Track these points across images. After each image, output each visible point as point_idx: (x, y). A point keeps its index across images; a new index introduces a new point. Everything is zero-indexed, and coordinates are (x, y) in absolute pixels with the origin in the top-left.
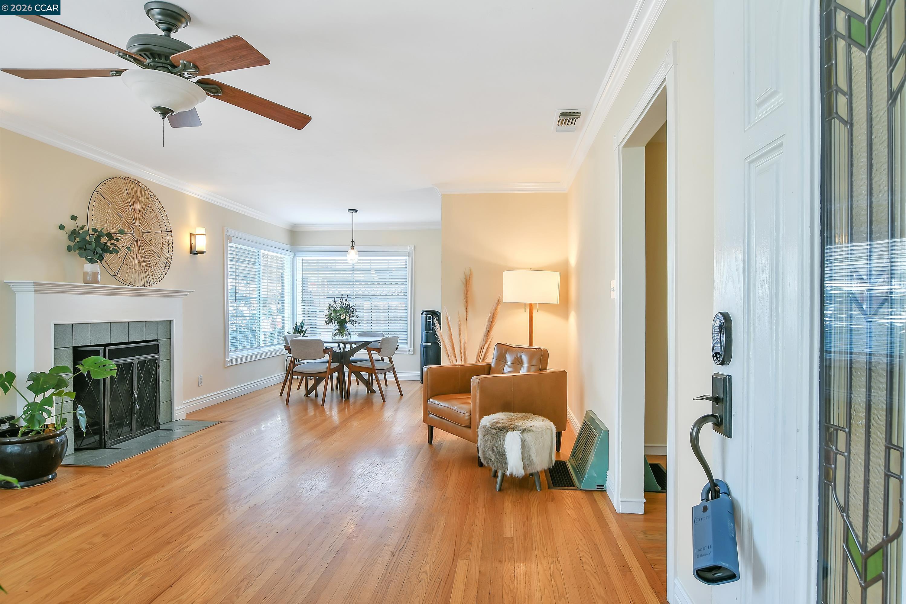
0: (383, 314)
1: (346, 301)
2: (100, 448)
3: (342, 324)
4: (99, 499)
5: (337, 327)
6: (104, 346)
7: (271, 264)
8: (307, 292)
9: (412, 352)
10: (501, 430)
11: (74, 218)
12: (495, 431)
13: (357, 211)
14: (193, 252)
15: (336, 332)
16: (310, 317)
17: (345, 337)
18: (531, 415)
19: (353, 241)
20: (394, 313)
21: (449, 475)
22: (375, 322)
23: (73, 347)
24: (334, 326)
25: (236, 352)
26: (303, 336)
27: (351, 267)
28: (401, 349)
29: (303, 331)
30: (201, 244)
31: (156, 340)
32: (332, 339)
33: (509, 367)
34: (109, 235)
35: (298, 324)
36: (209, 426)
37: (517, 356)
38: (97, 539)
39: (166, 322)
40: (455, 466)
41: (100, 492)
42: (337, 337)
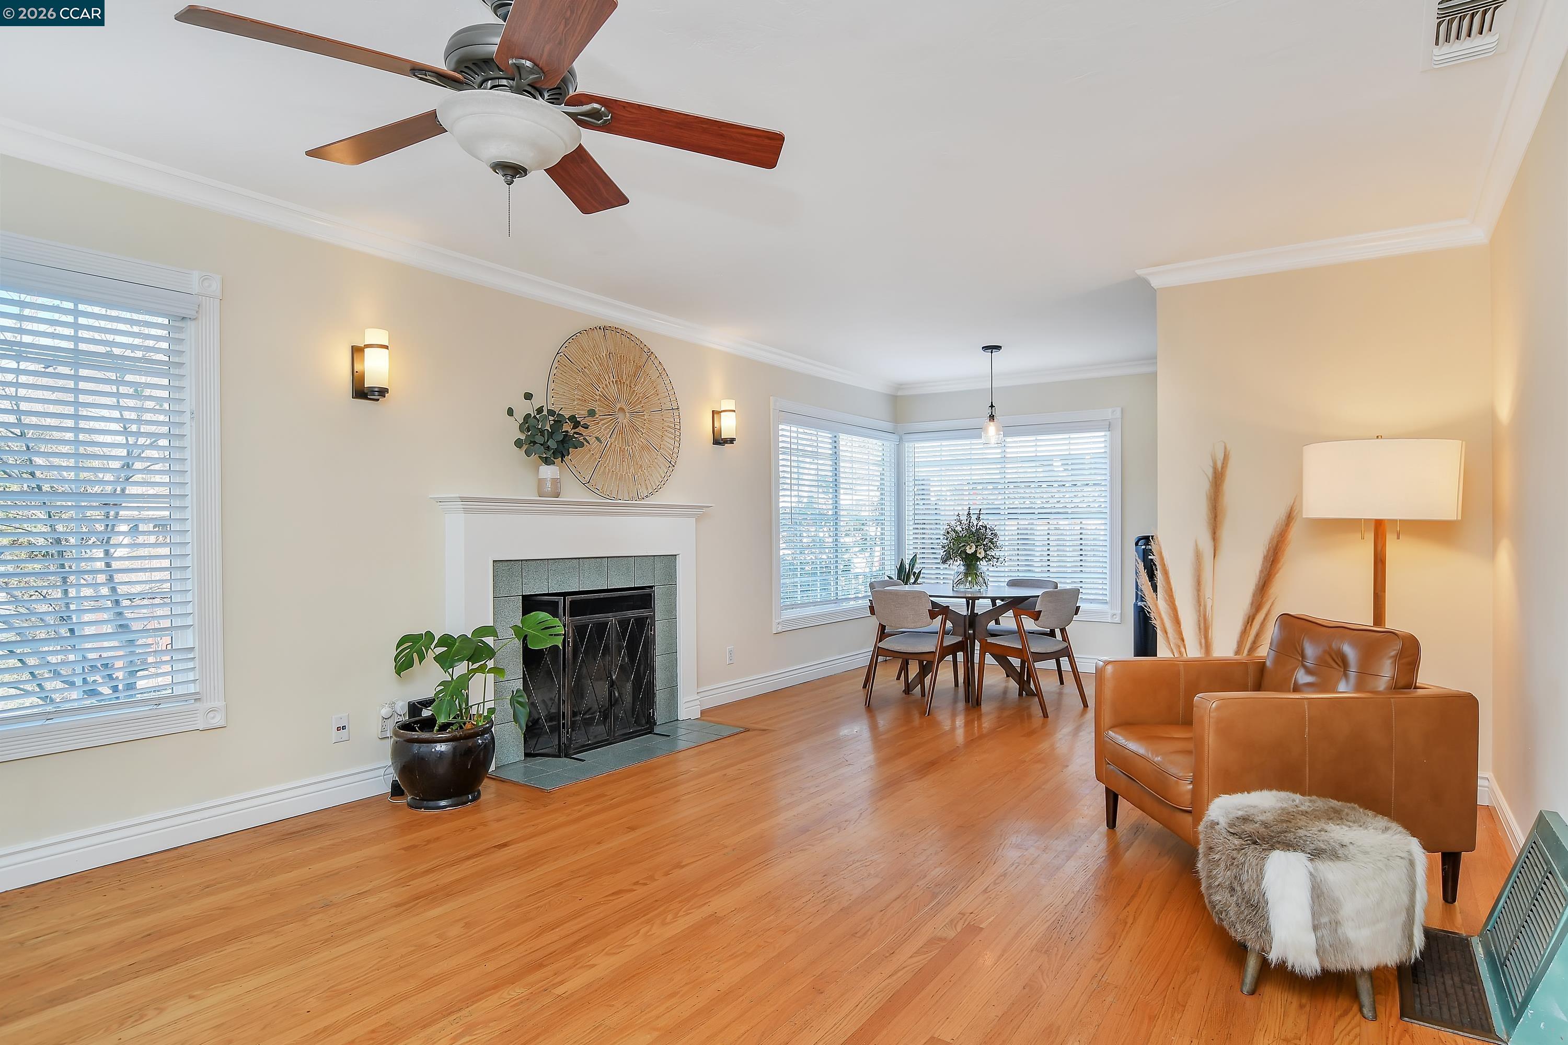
0: (1071, 543)
1: (978, 519)
2: (559, 757)
3: (971, 561)
4: (504, 850)
5: (962, 569)
6: (564, 595)
7: (857, 456)
8: (929, 504)
9: (1117, 620)
10: (1255, 843)
11: (528, 396)
12: (1236, 842)
13: (998, 348)
14: (719, 441)
15: (960, 577)
16: (924, 548)
17: (976, 588)
18: (1354, 808)
19: (992, 406)
20: (1093, 542)
21: (1130, 920)
22: (1055, 559)
23: (523, 596)
24: (957, 566)
25: (793, 608)
26: (914, 583)
27: (999, 456)
28: (1087, 612)
29: (915, 573)
30: (729, 425)
31: (651, 587)
32: (953, 590)
33: (1309, 672)
34: (573, 418)
35: (907, 563)
36: (725, 734)
37: (1330, 646)
38: (456, 930)
39: (668, 557)
40: (1152, 897)
41: (509, 839)
42: (962, 587)
